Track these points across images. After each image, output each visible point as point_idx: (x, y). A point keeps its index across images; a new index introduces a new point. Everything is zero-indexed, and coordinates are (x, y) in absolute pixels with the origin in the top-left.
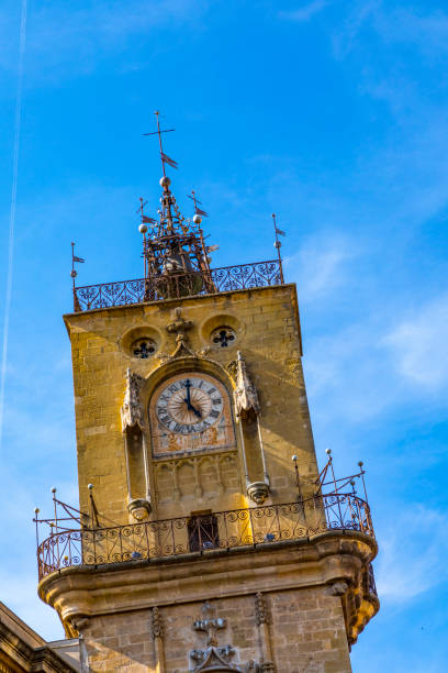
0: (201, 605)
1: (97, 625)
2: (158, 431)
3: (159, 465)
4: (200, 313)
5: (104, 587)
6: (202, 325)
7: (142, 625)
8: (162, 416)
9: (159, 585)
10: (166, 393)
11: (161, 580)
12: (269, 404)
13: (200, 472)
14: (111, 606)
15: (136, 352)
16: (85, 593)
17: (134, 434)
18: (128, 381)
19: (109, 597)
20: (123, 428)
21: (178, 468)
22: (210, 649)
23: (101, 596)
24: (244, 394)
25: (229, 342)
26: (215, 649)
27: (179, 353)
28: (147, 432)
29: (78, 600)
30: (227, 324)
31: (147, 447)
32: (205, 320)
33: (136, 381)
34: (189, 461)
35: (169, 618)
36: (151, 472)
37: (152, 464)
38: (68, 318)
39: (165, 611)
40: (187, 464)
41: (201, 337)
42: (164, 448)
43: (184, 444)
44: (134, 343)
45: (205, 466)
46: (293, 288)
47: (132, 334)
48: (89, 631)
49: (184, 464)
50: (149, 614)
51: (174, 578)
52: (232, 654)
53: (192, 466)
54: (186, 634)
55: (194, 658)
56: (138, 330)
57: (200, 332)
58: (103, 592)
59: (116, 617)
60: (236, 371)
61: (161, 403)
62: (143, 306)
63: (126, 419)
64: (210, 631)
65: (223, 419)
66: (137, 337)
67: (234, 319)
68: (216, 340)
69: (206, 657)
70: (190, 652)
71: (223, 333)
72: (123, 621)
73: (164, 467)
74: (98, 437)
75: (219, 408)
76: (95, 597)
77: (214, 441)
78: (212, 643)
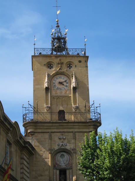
0: (60, 133)
1: (36, 134)
2: (52, 89)
3: (52, 97)
4: (65, 60)
5: (39, 126)
6: (65, 63)
7: (47, 136)
8: (54, 85)
9: (51, 127)
10: (55, 79)
13: (62, 100)
14: (40, 131)
15: (48, 67)
16: (34, 127)
17: (47, 89)
18: (47, 75)
19: (40, 128)
20: (45, 87)
21: (57, 99)
22: (62, 143)
23: (38, 128)
24: (74, 83)
25: (71, 68)
26: (63, 144)
27: (59, 70)
28: (50, 89)
30: (71, 63)
31: (50, 93)
33: (48, 75)
34: (60, 97)
35: (53, 135)
37: (51, 97)
38: (32, 56)
39: (52, 133)
40: (59, 98)
41: (65, 66)
42: (54, 93)
43: (59, 93)
44: (48, 65)
45: (63, 99)
46: (88, 57)
47: (48, 63)
48: (34, 135)
49: (58, 98)
50: (48, 133)
51: (55, 126)
52: (67, 145)
53: (60, 99)
54: (56, 139)
55: (58, 145)
56: (50, 62)
57: (65, 64)
59: (40, 133)
60: (73, 76)
61: (54, 81)
62: (51, 56)
63: (46, 85)
64: (62, 139)
65: (68, 88)
66: (49, 63)
67: (73, 62)
68: (68, 67)
69: (61, 145)
70: (57, 144)
71: (70, 65)
72: (42, 134)
73: (53, 98)
74: (38, 88)
75: (67, 85)
76: (36, 128)
77: (66, 93)
78: (63, 142)
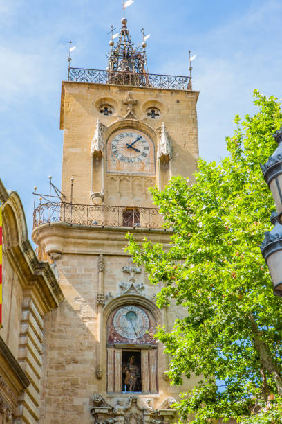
1: (65, 258)
2: (110, 158)
3: (110, 177)
4: (142, 97)
5: (73, 238)
6: (143, 103)
7: (93, 263)
8: (114, 150)
9: (106, 242)
10: (117, 138)
11: (108, 239)
12: (177, 155)
13: (133, 185)
14: (76, 250)
15: (101, 111)
16: (62, 239)
17: (97, 157)
18: (98, 126)
19: (75, 244)
20: (92, 152)
21: (121, 181)
22: (131, 283)
23: (71, 243)
24: (165, 146)
25: (156, 117)
26: (134, 284)
27: (128, 117)
28: (105, 157)
29: (57, 242)
30: (156, 106)
31: (104, 168)
32: (145, 101)
33: (102, 127)
34: (127, 178)
35: (108, 261)
36: (105, 180)
37: (106, 175)
38: (65, 83)
39: (106, 258)
40: (126, 179)
41: (142, 111)
42: (113, 168)
43: (125, 168)
44: (101, 106)
45: (137, 182)
46: (197, 94)
47: (101, 100)
48: (60, 261)
49: (124, 179)
50: (97, 258)
51: (115, 240)
52: (143, 288)
53: (129, 181)
54: (118, 272)
55: (121, 287)
56: (105, 99)
57: (141, 107)
58: (73, 240)
59: (77, 257)
60: (160, 133)
61: (114, 143)
62: (109, 86)
63: (95, 147)
64: (132, 274)
65: (149, 158)
66: (103, 103)
67: (161, 104)
68: (149, 114)
69: (128, 287)
70: (119, 283)
71: (153, 111)
72: (81, 259)
73: (112, 178)
74: (76, 154)
75: (147, 152)
76: (67, 242)
77: (143, 169)
78: (133, 280)
